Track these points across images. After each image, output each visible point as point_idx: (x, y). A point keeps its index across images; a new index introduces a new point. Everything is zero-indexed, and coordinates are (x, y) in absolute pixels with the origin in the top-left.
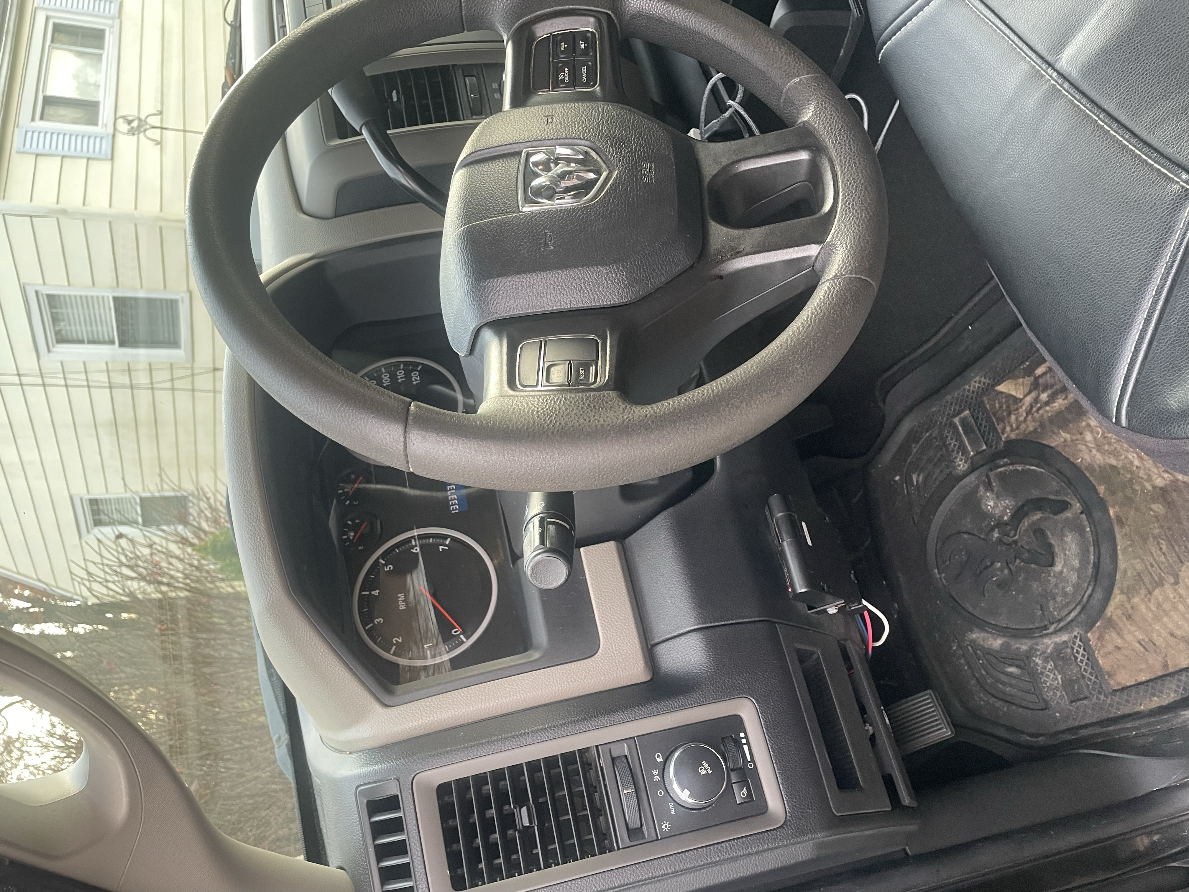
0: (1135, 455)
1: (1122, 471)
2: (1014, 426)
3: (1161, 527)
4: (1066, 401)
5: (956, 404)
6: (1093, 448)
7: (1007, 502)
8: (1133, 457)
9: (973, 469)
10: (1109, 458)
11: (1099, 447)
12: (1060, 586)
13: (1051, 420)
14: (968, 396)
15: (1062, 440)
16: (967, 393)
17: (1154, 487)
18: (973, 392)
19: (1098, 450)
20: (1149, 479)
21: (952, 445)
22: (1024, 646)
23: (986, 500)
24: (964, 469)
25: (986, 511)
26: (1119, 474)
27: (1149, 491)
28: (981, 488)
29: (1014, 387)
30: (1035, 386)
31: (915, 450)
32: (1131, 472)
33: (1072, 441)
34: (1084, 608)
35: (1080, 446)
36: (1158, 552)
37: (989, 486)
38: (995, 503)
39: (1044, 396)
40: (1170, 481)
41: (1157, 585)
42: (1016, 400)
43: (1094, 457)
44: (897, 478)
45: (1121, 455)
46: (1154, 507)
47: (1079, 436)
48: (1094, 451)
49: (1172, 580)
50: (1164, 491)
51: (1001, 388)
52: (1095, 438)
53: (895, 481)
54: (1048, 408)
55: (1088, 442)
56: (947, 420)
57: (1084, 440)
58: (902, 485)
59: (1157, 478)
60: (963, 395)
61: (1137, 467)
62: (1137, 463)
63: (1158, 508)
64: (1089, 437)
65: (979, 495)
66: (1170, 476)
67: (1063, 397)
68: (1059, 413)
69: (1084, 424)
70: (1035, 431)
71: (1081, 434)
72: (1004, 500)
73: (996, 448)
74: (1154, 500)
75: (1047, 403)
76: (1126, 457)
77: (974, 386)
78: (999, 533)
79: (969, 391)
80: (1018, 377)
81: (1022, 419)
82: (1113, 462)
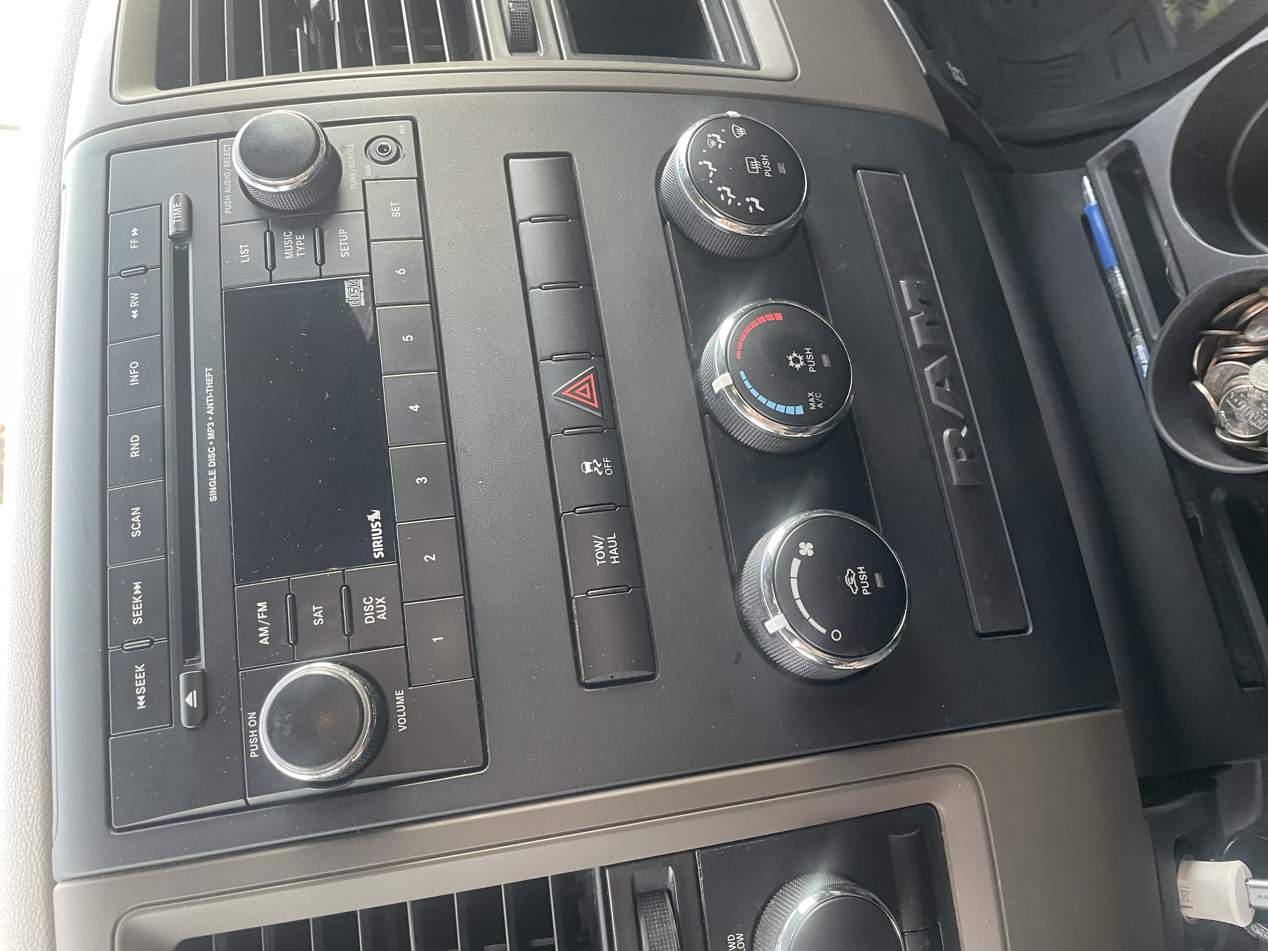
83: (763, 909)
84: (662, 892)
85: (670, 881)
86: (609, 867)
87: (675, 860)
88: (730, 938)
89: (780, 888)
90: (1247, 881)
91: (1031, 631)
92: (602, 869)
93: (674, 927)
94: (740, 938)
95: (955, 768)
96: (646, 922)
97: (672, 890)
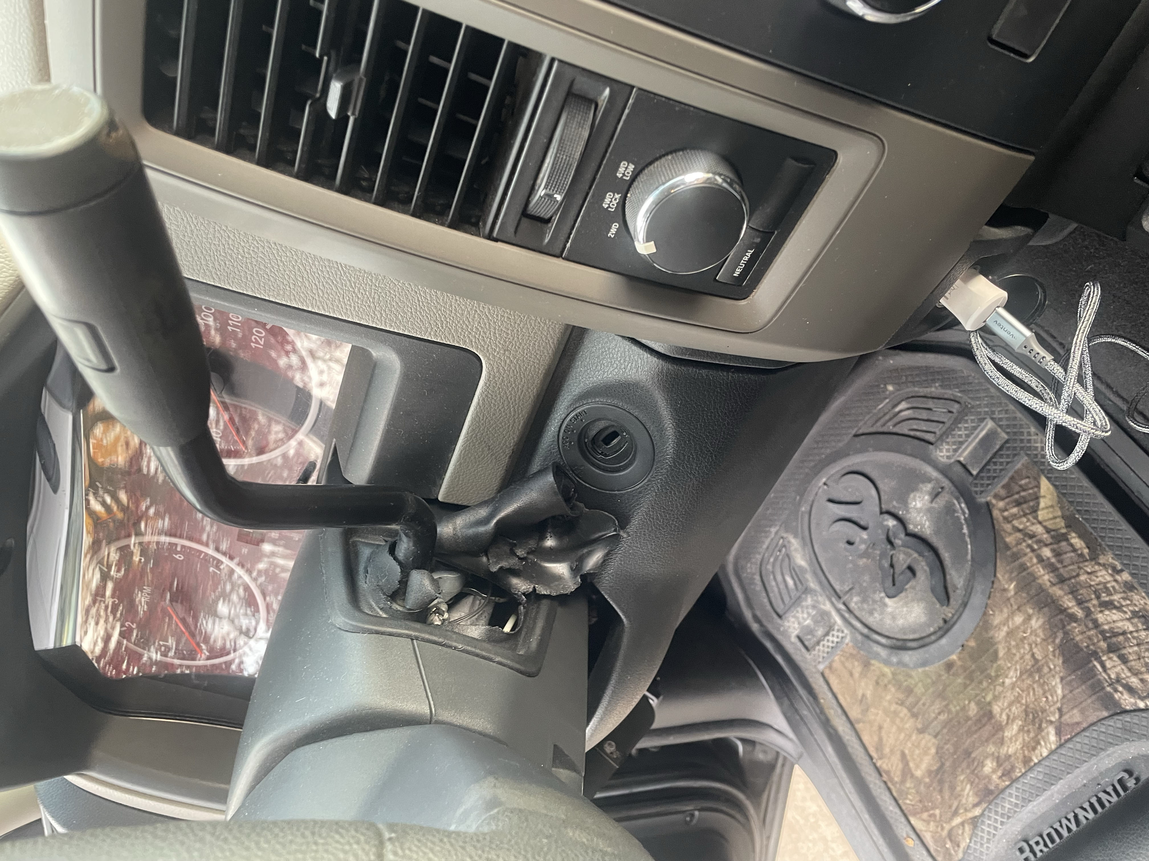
0: (1014, 679)
1: (995, 665)
2: (1006, 514)
3: (957, 713)
4: (1048, 584)
5: (1008, 419)
6: (1008, 627)
7: (927, 523)
8: (1012, 677)
9: (944, 471)
10: (1004, 648)
11: (1010, 634)
12: (876, 606)
13: (1023, 568)
14: (1022, 433)
15: (1006, 586)
16: (1025, 431)
17: (990, 703)
18: (1029, 441)
19: (1008, 633)
20: (996, 698)
21: (960, 433)
22: (813, 585)
23: (919, 497)
24: (940, 458)
25: (909, 501)
26: (991, 661)
27: (984, 698)
28: (929, 487)
29: (1050, 503)
30: (1059, 538)
31: (933, 389)
32: (997, 676)
33: (1008, 599)
34: (867, 637)
35: (1005, 610)
36: (937, 711)
37: (935, 496)
38: (921, 509)
39: (1047, 552)
40: (1000, 722)
41: (910, 710)
42: (1035, 510)
43: (999, 629)
44: (890, 388)
45: (1009, 662)
46: (973, 705)
47: (1015, 607)
48: (1005, 629)
49: (920, 726)
50: (990, 715)
51: (1045, 484)
52: (1018, 628)
53: (885, 388)
54: (1035, 560)
55: (1013, 619)
56: (986, 413)
57: (1012, 614)
58: (886, 398)
59: (999, 706)
60: (1021, 426)
61: (1003, 683)
62: (1008, 681)
63: (973, 709)
64: (1018, 619)
65: (921, 485)
66: (1005, 722)
67: (1052, 580)
68: (1034, 578)
69: (1031, 611)
70: (1007, 547)
71: (1019, 609)
72: (927, 519)
73: (976, 492)
74: (978, 703)
75: (1041, 559)
76: (1009, 668)
77: (1036, 442)
78: (894, 526)
79: (1029, 434)
80: (1062, 508)
81: (1016, 523)
82: (1001, 653)
83: (660, 157)
84: (592, 102)
85: (602, 98)
86: (560, 61)
87: (615, 86)
88: (623, 164)
89: (682, 150)
90: (998, 307)
91: (1031, 60)
92: (553, 60)
93: (586, 134)
94: (631, 167)
95: (875, 138)
96: (567, 118)
97: (600, 104)
